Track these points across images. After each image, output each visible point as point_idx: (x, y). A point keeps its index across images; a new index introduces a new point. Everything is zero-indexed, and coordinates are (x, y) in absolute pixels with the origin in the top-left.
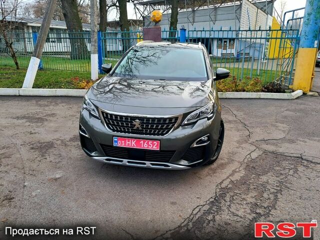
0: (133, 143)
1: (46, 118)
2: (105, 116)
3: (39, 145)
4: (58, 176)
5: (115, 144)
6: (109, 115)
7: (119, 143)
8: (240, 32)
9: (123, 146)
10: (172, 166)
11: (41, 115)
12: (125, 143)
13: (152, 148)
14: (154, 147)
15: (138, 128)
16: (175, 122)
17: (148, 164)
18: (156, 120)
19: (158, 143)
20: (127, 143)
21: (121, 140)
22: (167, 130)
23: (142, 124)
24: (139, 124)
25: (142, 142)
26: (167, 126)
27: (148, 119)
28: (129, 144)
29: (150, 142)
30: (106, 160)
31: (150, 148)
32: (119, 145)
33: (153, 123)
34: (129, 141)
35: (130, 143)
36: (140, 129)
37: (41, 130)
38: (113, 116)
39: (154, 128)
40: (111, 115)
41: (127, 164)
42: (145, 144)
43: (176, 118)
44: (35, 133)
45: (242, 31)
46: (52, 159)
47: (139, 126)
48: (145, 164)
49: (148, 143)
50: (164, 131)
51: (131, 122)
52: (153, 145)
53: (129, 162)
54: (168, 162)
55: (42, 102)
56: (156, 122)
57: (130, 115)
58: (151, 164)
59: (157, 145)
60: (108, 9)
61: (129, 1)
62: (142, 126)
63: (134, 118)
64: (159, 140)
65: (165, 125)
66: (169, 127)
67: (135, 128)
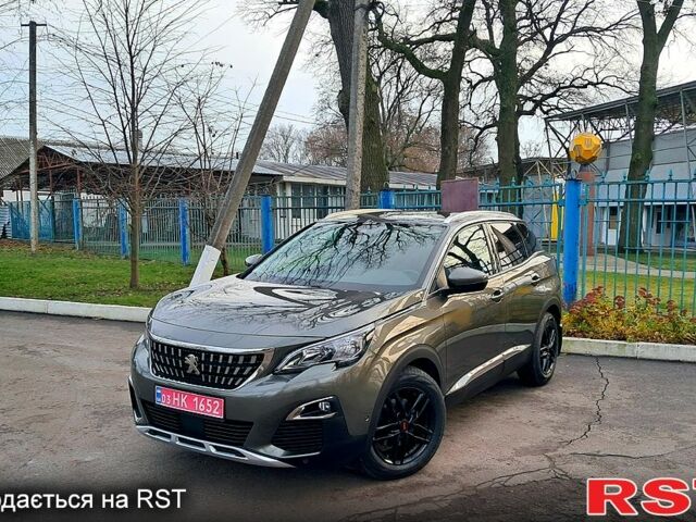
0: (183, 400)
7: (163, 399)
9: (168, 405)
10: (250, 456)
12: (171, 399)
13: (212, 412)
14: (215, 412)
15: (194, 371)
16: (257, 364)
17: (209, 447)
18: (231, 358)
19: (220, 402)
20: (174, 399)
21: (166, 393)
22: (240, 379)
23: (199, 363)
24: (195, 364)
25: (196, 399)
26: (240, 371)
27: (208, 353)
28: (176, 402)
29: (208, 401)
30: (150, 432)
31: (209, 413)
32: (164, 403)
33: (216, 362)
34: (177, 396)
35: (178, 399)
36: (198, 373)
41: (178, 443)
42: (201, 405)
43: (260, 357)
47: (195, 368)
48: (202, 446)
49: (205, 402)
50: (234, 381)
51: (183, 358)
52: (214, 406)
53: (181, 440)
54: (241, 445)
56: (230, 361)
57: (182, 344)
58: (214, 447)
59: (220, 407)
60: (480, 133)
61: (532, 113)
62: (199, 367)
63: (187, 351)
64: (224, 398)
65: (238, 369)
66: (245, 373)
67: (189, 371)
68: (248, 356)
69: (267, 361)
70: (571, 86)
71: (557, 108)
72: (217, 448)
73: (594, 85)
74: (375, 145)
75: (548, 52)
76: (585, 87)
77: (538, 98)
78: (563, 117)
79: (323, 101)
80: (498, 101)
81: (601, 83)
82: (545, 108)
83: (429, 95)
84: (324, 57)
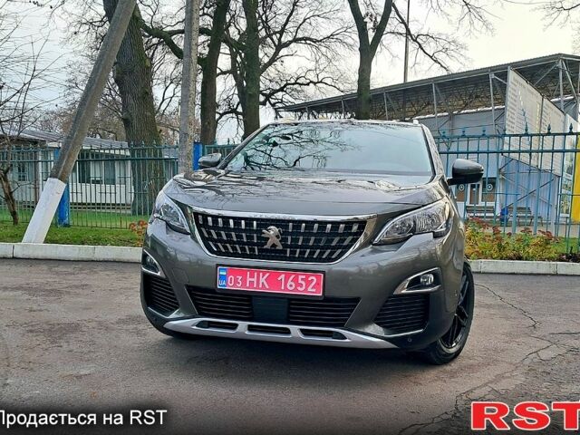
0: (262, 280)
1: (67, 290)
2: (201, 222)
3: (47, 327)
4: (83, 372)
5: (221, 285)
6: (210, 219)
7: (230, 283)
8: (507, 139)
9: (239, 287)
10: (352, 338)
11: (57, 286)
12: (244, 281)
13: (306, 290)
14: (310, 289)
15: (274, 245)
16: (358, 234)
17: (295, 332)
18: (316, 226)
19: (318, 278)
20: (249, 279)
21: (235, 274)
22: (340, 251)
23: (283, 236)
24: (277, 237)
25: (283, 277)
26: (340, 241)
27: (297, 223)
28: (252, 283)
29: (300, 277)
30: (199, 325)
31: (301, 291)
32: (230, 286)
33: (308, 234)
34: (252, 276)
35: (255, 280)
36: (280, 247)
37: (54, 306)
38: (220, 220)
39: (311, 244)
40: (215, 218)
41: (247, 333)
42: (290, 283)
43: (362, 224)
44: (41, 310)
45: (510, 136)
46: (74, 347)
47: (277, 241)
48: (288, 331)
49: (296, 280)
50: (331, 254)
51: (259, 232)
52: (308, 283)
53: (251, 328)
54: (341, 326)
55: (62, 268)
56: (315, 231)
57: (258, 215)
58: (302, 330)
59: (318, 284)
60: (220, 118)
61: (264, 104)
62: (283, 240)
63: (264, 223)
64: (323, 272)
65: (337, 239)
66: (345, 243)
67: (268, 246)
68: (349, 224)
69: (368, 230)
70: (296, 83)
71: (282, 102)
72: (305, 332)
73: (315, 83)
74: (149, 114)
75: (276, 53)
76: (308, 84)
77: (268, 92)
78: (289, 109)
79: (70, 81)
80: (236, 92)
81: (321, 82)
82: (273, 101)
83: (172, 83)
84: (82, 36)
